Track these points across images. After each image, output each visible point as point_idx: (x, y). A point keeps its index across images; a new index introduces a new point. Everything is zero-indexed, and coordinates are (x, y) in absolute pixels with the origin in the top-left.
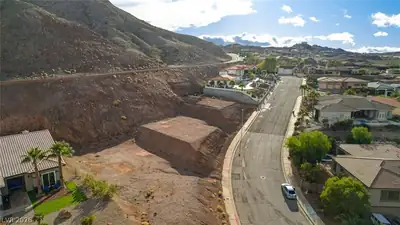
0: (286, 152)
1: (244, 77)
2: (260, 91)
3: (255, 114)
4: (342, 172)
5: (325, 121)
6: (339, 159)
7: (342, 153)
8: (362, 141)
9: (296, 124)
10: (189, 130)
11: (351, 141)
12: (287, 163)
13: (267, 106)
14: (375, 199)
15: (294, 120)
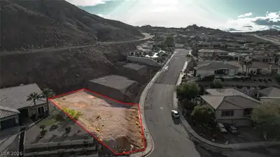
0: (175, 95)
1: (152, 49)
2: (162, 59)
3: (158, 73)
4: (204, 103)
5: (199, 76)
6: (204, 97)
7: (207, 93)
8: (219, 87)
9: (183, 78)
10: (120, 83)
11: (213, 87)
12: (176, 100)
13: (166, 68)
14: (218, 115)
15: (182, 76)
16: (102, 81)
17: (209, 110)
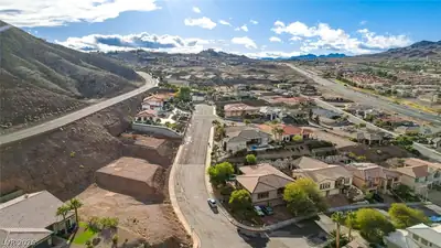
0: (208, 178)
3: (181, 147)
4: (240, 187)
5: (231, 151)
6: (239, 178)
7: (241, 173)
8: (252, 163)
9: (212, 154)
10: (137, 170)
11: (246, 164)
12: (209, 185)
13: (188, 139)
15: (210, 151)
16: (113, 168)
17: (246, 195)
